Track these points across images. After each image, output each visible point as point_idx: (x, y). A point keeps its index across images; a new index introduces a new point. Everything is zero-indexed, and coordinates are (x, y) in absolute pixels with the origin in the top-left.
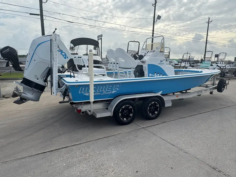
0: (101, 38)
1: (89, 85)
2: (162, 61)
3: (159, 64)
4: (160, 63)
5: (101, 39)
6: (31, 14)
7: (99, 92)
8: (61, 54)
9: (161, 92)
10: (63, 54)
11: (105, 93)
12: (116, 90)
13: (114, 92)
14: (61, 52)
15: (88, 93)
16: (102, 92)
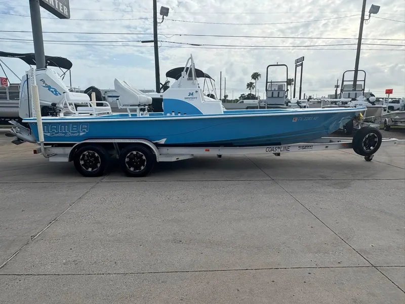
0: (301, 63)
1: (36, 123)
2: (192, 94)
3: (186, 98)
5: (302, 65)
6: (143, 42)
7: (63, 133)
8: (49, 90)
9: (165, 140)
10: (51, 90)
11: (69, 134)
12: (84, 131)
13: (81, 134)
14: (49, 87)
15: (49, 132)
16: (66, 133)
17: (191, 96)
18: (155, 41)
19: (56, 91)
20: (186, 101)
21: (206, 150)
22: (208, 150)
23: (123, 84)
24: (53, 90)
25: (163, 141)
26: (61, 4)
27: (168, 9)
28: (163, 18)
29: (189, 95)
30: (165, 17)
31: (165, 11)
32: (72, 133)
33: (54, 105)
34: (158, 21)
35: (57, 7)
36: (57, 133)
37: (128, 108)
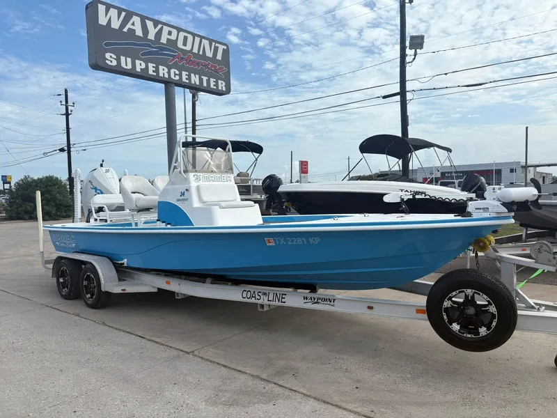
3: (178, 200)
6: (385, 97)
7: (64, 243)
9: (126, 261)
17: (182, 197)
18: (403, 93)
20: (178, 204)
21: (167, 283)
24: (99, 192)
26: (213, 80)
27: (422, 37)
28: (415, 54)
30: (417, 50)
35: (205, 85)
36: (61, 243)
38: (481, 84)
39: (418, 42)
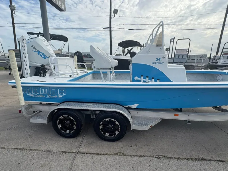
0: (173, 40)
2: (159, 60)
3: (153, 63)
4: (157, 62)
6: (104, 28)
7: (44, 95)
8: (39, 54)
9: (137, 105)
10: (40, 54)
11: (49, 96)
12: (62, 95)
13: (60, 96)
14: (39, 52)
15: (32, 94)
16: (46, 95)
17: (158, 61)
18: (110, 28)
19: (44, 55)
20: (153, 65)
21: (175, 115)
22: (178, 115)
23: (97, 50)
24: (42, 54)
25: (135, 106)
26: (60, 2)
27: (117, 10)
28: (115, 15)
29: (157, 61)
30: (115, 14)
31: (116, 11)
32: (52, 95)
33: (43, 66)
34: (112, 17)
35: (57, 3)
36: (38, 95)
37: (101, 71)
38: (133, 30)
39: (116, 12)
